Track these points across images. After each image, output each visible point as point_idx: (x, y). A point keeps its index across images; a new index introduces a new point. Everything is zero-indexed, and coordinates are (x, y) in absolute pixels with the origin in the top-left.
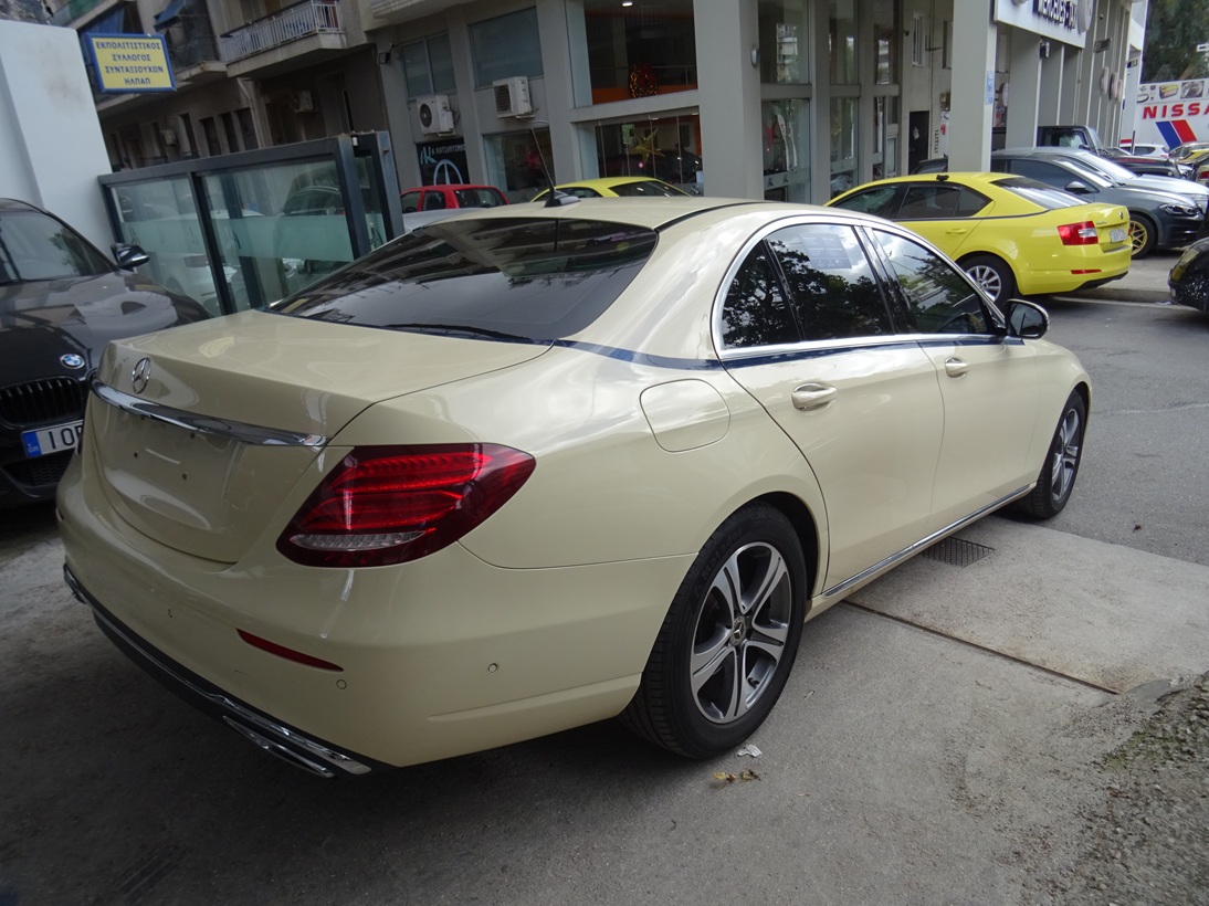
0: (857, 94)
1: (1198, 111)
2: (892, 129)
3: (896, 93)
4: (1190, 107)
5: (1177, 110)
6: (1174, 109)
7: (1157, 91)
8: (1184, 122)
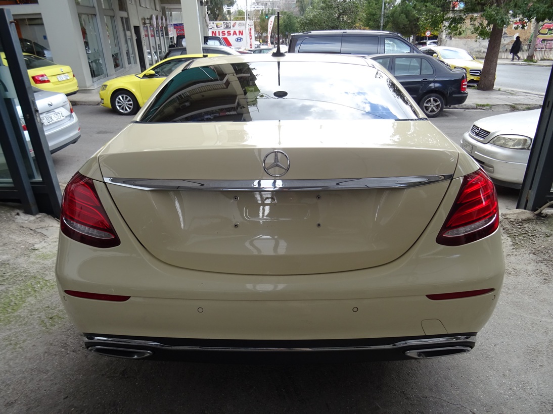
0: (113, 15)
1: (230, 34)
2: (128, 33)
3: (127, 16)
4: (228, 32)
5: (223, 33)
6: (222, 32)
7: (215, 24)
8: (226, 38)
